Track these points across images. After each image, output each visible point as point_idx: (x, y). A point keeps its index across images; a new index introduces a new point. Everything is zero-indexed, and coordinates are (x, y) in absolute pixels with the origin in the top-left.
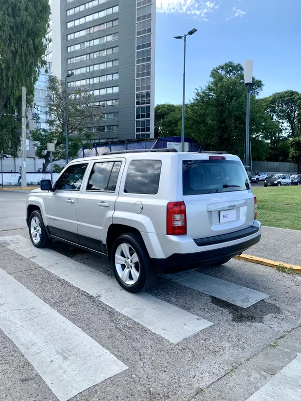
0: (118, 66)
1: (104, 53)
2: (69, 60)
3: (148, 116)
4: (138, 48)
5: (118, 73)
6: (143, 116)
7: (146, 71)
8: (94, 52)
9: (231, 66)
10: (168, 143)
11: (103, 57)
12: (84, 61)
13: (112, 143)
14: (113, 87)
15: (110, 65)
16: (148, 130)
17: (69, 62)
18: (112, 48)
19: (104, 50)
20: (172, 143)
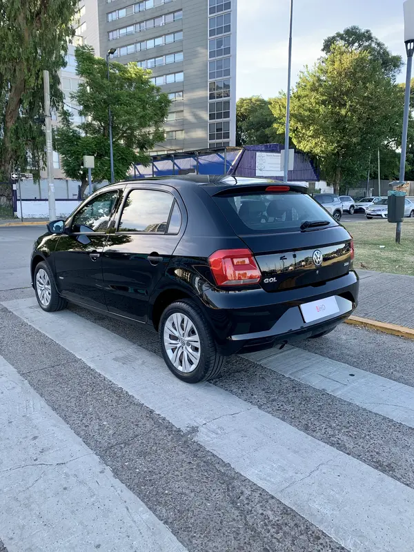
0: (181, 41)
1: (161, 22)
2: (111, 34)
3: (227, 115)
4: (212, 11)
5: (182, 51)
6: (219, 116)
7: (223, 47)
8: (146, 20)
9: (355, 34)
10: (258, 154)
11: (159, 26)
12: (132, 34)
13: (175, 156)
14: (175, 73)
15: (170, 39)
16: (227, 136)
17: (111, 38)
18: (174, 12)
19: (161, 16)
20: (264, 154)
